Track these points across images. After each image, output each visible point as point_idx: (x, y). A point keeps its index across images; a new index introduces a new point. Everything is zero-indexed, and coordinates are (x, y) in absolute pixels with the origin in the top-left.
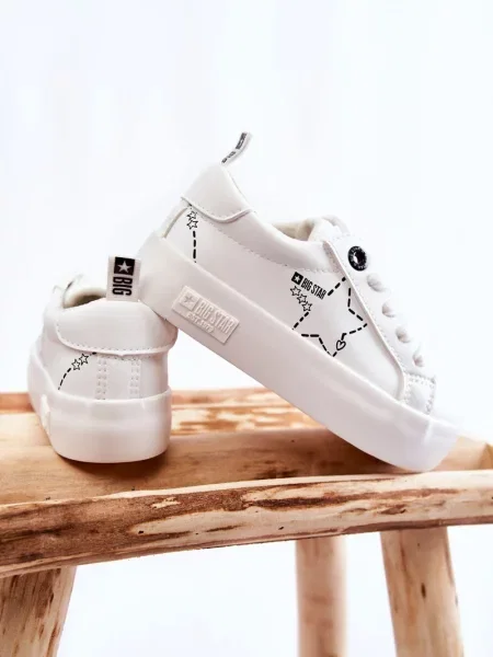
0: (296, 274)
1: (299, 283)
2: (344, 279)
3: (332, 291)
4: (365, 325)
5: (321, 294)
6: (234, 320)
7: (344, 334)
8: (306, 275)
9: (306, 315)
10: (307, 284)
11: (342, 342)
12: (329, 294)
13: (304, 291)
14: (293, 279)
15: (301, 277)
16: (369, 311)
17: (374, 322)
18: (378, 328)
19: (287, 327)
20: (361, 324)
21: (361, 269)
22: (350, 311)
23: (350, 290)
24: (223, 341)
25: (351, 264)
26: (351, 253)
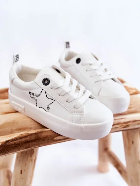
0: (30, 92)
1: (31, 94)
2: (43, 90)
3: (40, 94)
4: (54, 101)
5: (37, 96)
7: (48, 105)
9: (37, 102)
10: (33, 94)
11: (48, 107)
12: (40, 95)
13: (33, 96)
15: (31, 93)
16: (53, 97)
17: (56, 99)
18: (58, 101)
19: (35, 106)
20: (53, 101)
21: (47, 85)
22: (48, 98)
23: (46, 92)
24: (24, 112)
25: (44, 84)
26: (43, 81)
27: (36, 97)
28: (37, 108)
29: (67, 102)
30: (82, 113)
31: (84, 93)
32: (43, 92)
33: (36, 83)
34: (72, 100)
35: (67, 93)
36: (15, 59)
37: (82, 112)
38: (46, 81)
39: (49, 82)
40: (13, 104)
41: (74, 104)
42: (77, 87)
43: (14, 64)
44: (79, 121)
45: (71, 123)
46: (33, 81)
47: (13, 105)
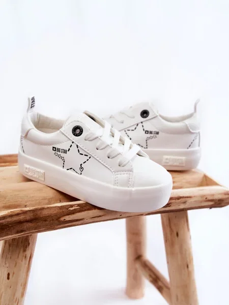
0: (53, 148)
1: (55, 151)
2: (73, 142)
4: (90, 158)
5: (65, 152)
6: (42, 171)
7: (81, 165)
8: (57, 146)
9: (64, 161)
10: (59, 150)
12: (69, 150)
13: (59, 153)
14: (53, 150)
15: (55, 148)
16: (88, 152)
17: (93, 155)
18: (95, 157)
19: (61, 168)
20: (88, 158)
21: (79, 136)
22: (80, 154)
23: (77, 146)
24: (43, 180)
25: (74, 135)
26: (73, 130)
27: (63, 155)
28: (65, 170)
29: (109, 157)
30: (131, 173)
31: (130, 148)
32: (74, 146)
33: (63, 134)
34: (116, 154)
35: (108, 145)
36: (31, 103)
37: (131, 171)
38: (77, 131)
39: (82, 131)
40: (26, 168)
41: (118, 159)
42: (120, 140)
43: (29, 111)
44: (127, 183)
45: (116, 187)
46: (59, 131)
47: (27, 171)
